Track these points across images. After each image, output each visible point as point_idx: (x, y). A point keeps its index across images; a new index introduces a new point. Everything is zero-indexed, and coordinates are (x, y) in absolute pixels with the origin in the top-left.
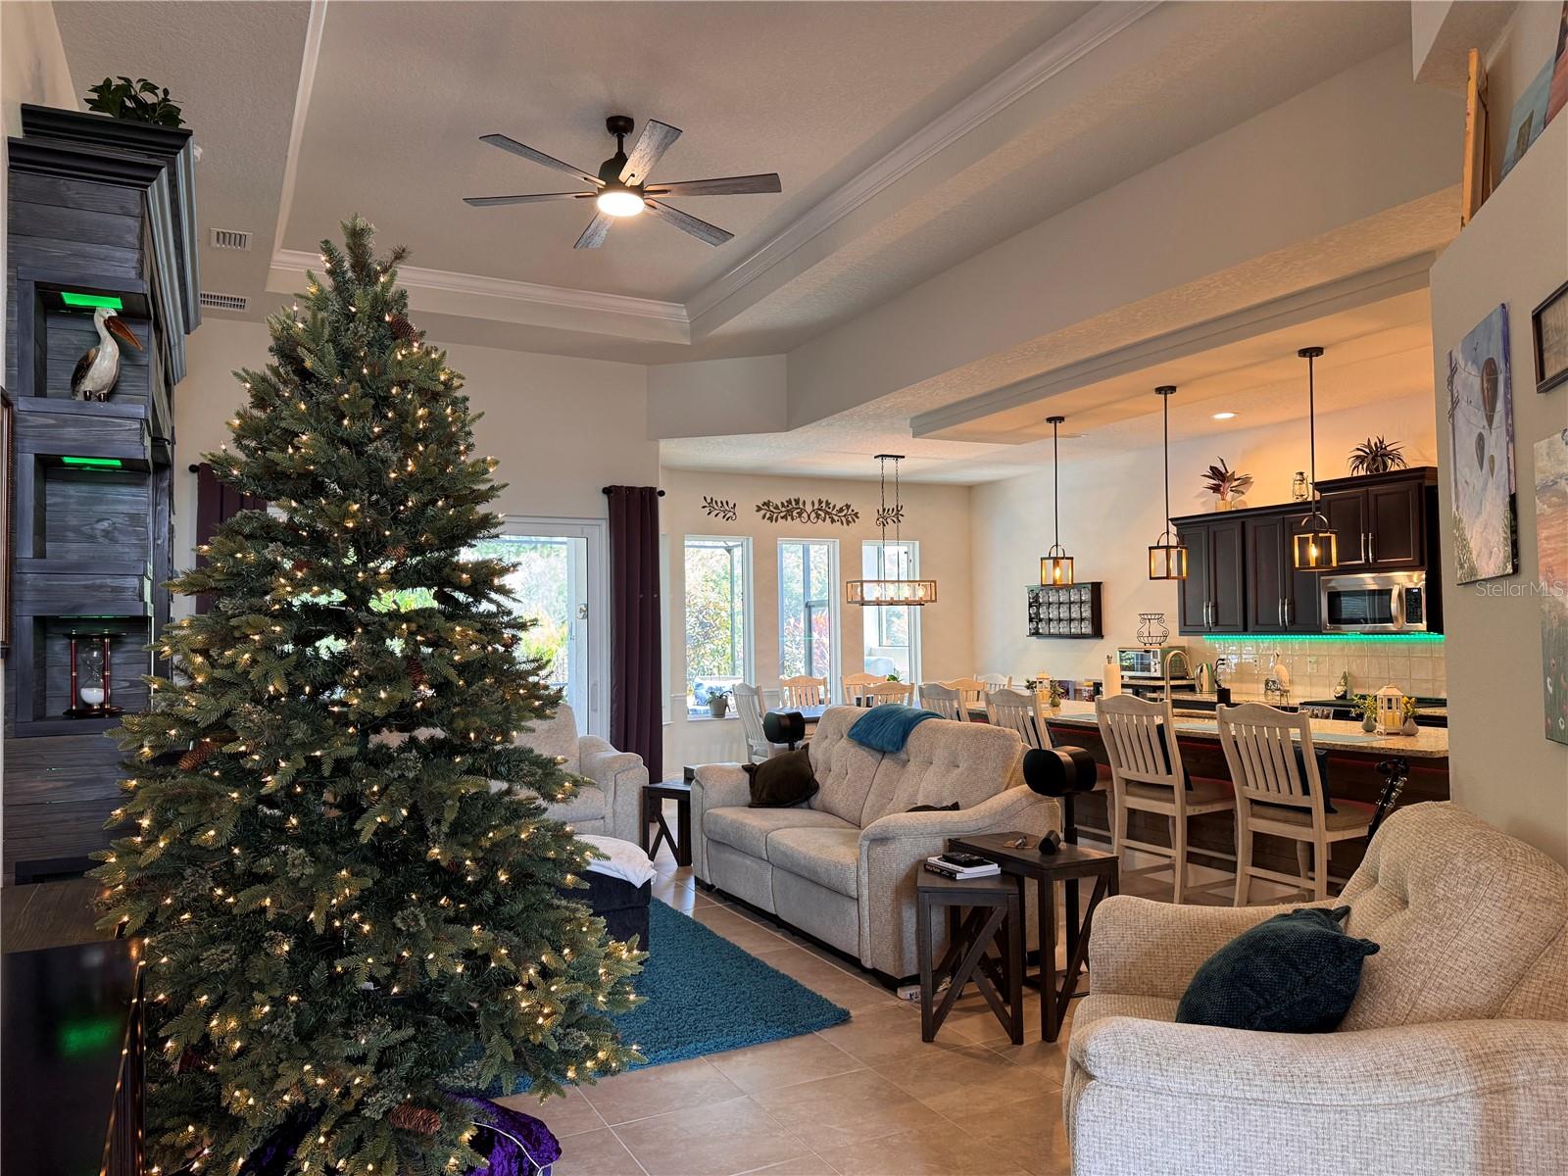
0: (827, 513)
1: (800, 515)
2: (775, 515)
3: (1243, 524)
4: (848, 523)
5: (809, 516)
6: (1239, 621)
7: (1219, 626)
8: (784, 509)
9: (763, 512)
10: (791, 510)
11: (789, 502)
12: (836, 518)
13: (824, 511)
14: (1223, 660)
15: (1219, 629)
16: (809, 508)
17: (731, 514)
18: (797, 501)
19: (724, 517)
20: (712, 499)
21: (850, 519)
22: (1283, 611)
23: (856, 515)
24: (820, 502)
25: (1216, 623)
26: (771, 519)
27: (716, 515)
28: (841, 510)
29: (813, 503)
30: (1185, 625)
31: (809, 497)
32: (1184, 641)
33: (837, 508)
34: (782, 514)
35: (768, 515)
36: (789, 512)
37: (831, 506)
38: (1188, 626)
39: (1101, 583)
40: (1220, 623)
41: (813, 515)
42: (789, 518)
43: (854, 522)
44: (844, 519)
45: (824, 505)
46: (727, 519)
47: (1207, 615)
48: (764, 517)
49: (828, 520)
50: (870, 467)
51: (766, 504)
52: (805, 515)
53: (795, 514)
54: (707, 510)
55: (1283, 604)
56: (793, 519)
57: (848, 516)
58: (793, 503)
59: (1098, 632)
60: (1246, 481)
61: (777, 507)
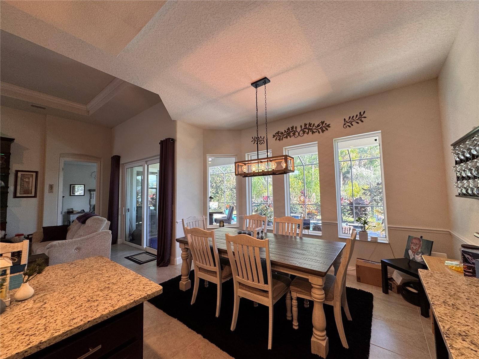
1: (294, 134)
2: (282, 137)
4: (323, 131)
8: (285, 133)
9: (276, 137)
11: (289, 129)
12: (315, 131)
13: (308, 129)
16: (299, 129)
17: (262, 141)
18: (292, 128)
20: (255, 137)
21: (324, 129)
23: (329, 126)
24: (306, 125)
26: (279, 140)
28: (319, 125)
31: (298, 124)
33: (316, 125)
34: (285, 136)
35: (278, 138)
37: (312, 125)
41: (302, 132)
42: (288, 137)
43: (327, 130)
44: (320, 130)
45: (308, 126)
46: (261, 144)
48: (276, 139)
49: (310, 133)
51: (278, 133)
52: (297, 134)
53: (291, 134)
54: (253, 142)
56: (290, 137)
57: (323, 127)
61: (282, 133)
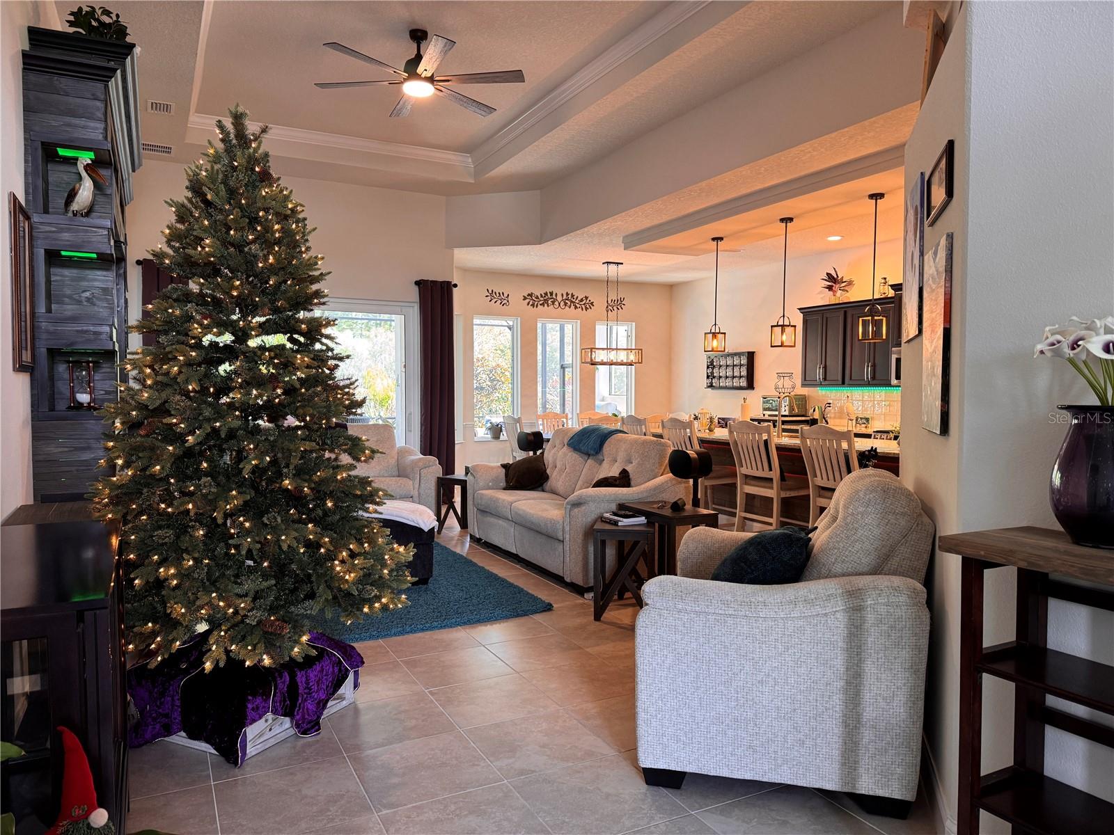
0: (572, 302)
1: (553, 303)
2: (536, 303)
3: (845, 312)
4: (586, 309)
5: (559, 304)
6: (840, 378)
7: (826, 381)
8: (542, 299)
9: (528, 300)
10: (548, 299)
11: (546, 294)
12: (578, 306)
13: (570, 301)
14: (830, 404)
15: (827, 382)
16: (559, 298)
17: (505, 301)
18: (551, 294)
19: (501, 303)
20: (492, 291)
21: (588, 306)
22: (867, 371)
23: (592, 303)
24: (567, 294)
25: (825, 379)
26: (533, 305)
27: (495, 302)
28: (582, 300)
29: (562, 295)
30: (805, 380)
31: (559, 291)
32: (805, 391)
33: (579, 299)
34: (541, 302)
35: (531, 303)
36: (546, 301)
37: (575, 297)
38: (807, 381)
39: (754, 352)
40: (828, 379)
41: (562, 303)
42: (546, 305)
43: (591, 308)
44: (583, 306)
45: (570, 296)
46: (503, 305)
47: (819, 374)
48: (528, 304)
49: (573, 307)
50: (599, 270)
51: (531, 295)
52: (557, 303)
53: (549, 302)
54: (489, 298)
55: (868, 366)
56: (548, 306)
57: (587, 304)
58: (549, 295)
59: (751, 386)
60: (850, 283)
61: (537, 297)
